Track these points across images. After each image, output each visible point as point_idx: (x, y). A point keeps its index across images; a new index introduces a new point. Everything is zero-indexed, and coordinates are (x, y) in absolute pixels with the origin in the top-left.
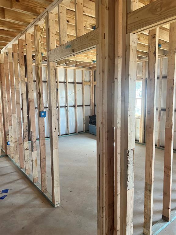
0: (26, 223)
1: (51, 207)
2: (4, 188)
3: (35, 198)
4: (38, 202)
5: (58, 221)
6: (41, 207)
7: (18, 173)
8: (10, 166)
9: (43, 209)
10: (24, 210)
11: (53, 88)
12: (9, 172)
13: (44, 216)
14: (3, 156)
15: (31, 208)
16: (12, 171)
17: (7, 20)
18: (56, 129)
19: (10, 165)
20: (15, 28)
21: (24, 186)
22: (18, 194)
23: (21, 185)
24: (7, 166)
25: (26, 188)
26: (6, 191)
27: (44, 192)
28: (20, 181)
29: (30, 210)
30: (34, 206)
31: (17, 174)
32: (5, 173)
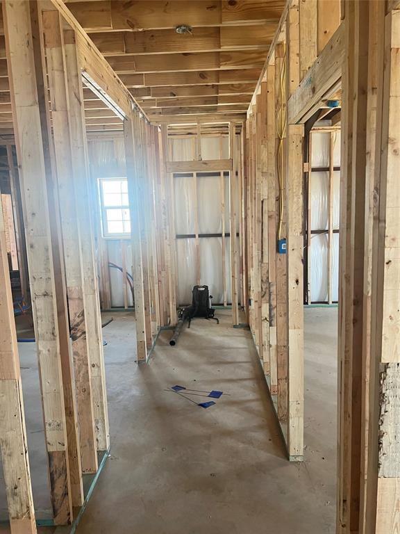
0: (221, 467)
1: (282, 457)
2: (217, 388)
3: (261, 427)
4: (261, 436)
5: (281, 493)
6: (262, 449)
7: (254, 366)
8: (245, 348)
9: (265, 456)
10: (230, 442)
11: (295, 187)
12: (238, 360)
13: (260, 468)
14: (241, 326)
15: (243, 443)
16: (245, 360)
17: (224, 48)
18: (297, 281)
19: (247, 347)
20: (251, 61)
21: (251, 396)
22: (234, 408)
23: (247, 392)
24: (240, 348)
25: (253, 401)
26: (216, 394)
27: (281, 420)
28: (250, 384)
29: (241, 446)
30: (250, 442)
31: (252, 368)
32: (229, 360)
